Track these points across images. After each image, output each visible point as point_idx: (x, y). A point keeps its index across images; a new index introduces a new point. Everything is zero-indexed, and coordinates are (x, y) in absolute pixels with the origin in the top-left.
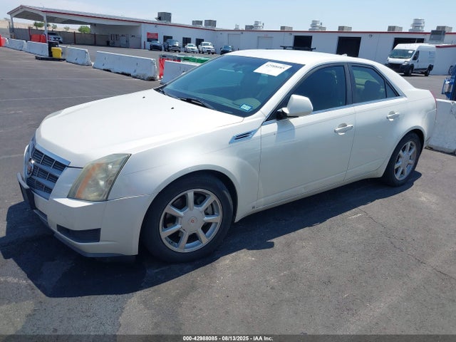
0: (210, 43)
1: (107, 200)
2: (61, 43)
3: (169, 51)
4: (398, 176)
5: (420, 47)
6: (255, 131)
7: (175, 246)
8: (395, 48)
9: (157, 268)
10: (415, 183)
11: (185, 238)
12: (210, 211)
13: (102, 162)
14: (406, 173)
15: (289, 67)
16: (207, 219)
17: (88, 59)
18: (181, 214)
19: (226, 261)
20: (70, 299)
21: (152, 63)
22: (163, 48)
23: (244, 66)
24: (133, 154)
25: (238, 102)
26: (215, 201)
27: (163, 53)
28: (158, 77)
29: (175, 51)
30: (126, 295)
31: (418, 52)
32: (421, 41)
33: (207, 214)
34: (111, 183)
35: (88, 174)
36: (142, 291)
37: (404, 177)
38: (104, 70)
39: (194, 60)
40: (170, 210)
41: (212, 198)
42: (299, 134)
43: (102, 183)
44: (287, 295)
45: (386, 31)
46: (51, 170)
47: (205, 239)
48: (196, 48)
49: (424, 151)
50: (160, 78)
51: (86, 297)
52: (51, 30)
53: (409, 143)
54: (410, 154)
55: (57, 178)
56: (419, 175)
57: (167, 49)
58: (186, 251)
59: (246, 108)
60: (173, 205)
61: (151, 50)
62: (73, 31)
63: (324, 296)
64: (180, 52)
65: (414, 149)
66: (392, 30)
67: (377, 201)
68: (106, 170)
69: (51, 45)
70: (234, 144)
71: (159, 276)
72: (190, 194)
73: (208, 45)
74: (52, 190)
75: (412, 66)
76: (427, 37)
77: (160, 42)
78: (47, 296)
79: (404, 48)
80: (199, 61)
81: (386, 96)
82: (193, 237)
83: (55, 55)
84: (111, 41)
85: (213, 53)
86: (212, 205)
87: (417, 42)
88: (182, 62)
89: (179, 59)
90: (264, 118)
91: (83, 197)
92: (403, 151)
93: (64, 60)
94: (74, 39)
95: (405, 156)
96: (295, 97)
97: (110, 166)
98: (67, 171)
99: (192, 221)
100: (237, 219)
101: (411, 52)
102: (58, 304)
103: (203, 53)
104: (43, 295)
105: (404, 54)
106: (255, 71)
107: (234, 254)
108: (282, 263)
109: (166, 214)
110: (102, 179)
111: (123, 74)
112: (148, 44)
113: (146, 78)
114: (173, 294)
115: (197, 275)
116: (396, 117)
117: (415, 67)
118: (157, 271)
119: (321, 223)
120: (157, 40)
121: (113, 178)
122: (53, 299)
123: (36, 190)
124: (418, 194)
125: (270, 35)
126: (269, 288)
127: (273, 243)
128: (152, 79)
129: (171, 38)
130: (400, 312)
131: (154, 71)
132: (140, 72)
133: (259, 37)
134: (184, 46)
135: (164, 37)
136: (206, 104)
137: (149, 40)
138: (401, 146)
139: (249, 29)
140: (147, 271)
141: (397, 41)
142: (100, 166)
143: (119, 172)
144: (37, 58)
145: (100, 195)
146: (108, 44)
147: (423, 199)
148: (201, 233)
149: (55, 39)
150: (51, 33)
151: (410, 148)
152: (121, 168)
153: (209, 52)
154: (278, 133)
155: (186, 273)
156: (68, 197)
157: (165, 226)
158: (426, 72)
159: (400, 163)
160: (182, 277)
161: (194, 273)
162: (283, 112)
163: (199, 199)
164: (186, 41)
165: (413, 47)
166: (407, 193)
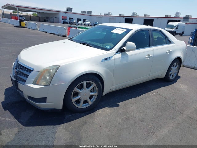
0: (89, 21)
1: (50, 85)
2: (25, 20)
3: (71, 24)
4: (171, 77)
5: (179, 24)
6: (112, 57)
7: (78, 105)
8: (168, 24)
9: (70, 115)
10: (178, 80)
11: (82, 102)
12: (92, 90)
13: (48, 69)
14: (174, 77)
15: (126, 30)
16: (91, 94)
17: (37, 27)
18: (81, 91)
19: (99, 112)
20: (33, 127)
21: (65, 29)
22: (69, 23)
23: (106, 30)
24: (61, 65)
25: (104, 45)
26: (95, 86)
27: (69, 25)
28: (67, 35)
29: (74, 24)
30: (57, 126)
31: (178, 26)
32: (179, 21)
33: (91, 92)
34: (52, 78)
35: (42, 74)
36: (64, 124)
37: (173, 78)
38: (44, 32)
39: (83, 28)
40: (76, 90)
41: (94, 85)
42: (130, 59)
43: (48, 78)
44: (125, 126)
45: (164, 17)
46: (25, 72)
47: (90, 103)
48: (83, 23)
49: (181, 67)
50: (68, 36)
51: (40, 127)
52: (20, 14)
53: (175, 63)
54: (176, 68)
55: (28, 76)
56: (179, 77)
57: (71, 23)
58: (83, 107)
59: (108, 47)
60: (77, 88)
61: (64, 24)
62: (30, 15)
63: (141, 126)
64: (76, 24)
65: (177, 66)
66: (167, 16)
67: (162, 88)
68: (49, 72)
69: (21, 21)
70: (103, 62)
71: (71, 118)
72: (85, 83)
73: (88, 22)
74: (26, 81)
75: (175, 32)
76: (182, 20)
77: (67, 20)
78: (23, 126)
79: (172, 24)
80: (85, 28)
81: (166, 43)
82: (85, 102)
83: (22, 25)
84: (46, 20)
85: (90, 26)
86: (93, 88)
87: (178, 22)
88: (77, 29)
89: (76, 28)
90: (116, 52)
91: (39, 84)
92: (173, 67)
93: (26, 27)
94: (30, 19)
95: (174, 69)
96: (129, 43)
97: (51, 71)
98: (32, 73)
99: (85, 95)
100: (104, 94)
101: (175, 26)
102: (29, 129)
103: (86, 25)
104: (22, 126)
105: (172, 27)
106: (111, 32)
107: (103, 109)
108: (123, 113)
109: (74, 91)
110: (48, 76)
111: (52, 33)
112: (62, 21)
113: (62, 36)
114: (77, 125)
115: (87, 118)
116: (170, 52)
117: (177, 32)
118: (70, 116)
119: (139, 96)
120: (66, 19)
121: (52, 76)
122: (26, 127)
123: (18, 81)
124: (179, 85)
125: (115, 18)
126: (118, 123)
127: (119, 105)
128: (65, 36)
129: (72, 18)
130: (173, 133)
131: (66, 32)
132: (59, 33)
133: (110, 19)
134: (78, 22)
135: (69, 18)
136: (91, 45)
137: (63, 19)
138: (172, 64)
139: (106, 15)
140: (66, 116)
141: (169, 21)
142: (47, 70)
143: (55, 73)
144: (14, 26)
145: (47, 83)
146: (45, 21)
147: (181, 87)
148: (89, 100)
149: (22, 19)
150: (20, 16)
151: (176, 66)
152: (56, 71)
153: (89, 25)
154: (121, 58)
155: (82, 117)
156: (33, 84)
157: (74, 97)
158: (181, 34)
159: (172, 72)
160: (81, 119)
161: (86, 117)
162: (124, 49)
163: (88, 85)
164: (79, 20)
165: (176, 24)
166: (175, 85)
